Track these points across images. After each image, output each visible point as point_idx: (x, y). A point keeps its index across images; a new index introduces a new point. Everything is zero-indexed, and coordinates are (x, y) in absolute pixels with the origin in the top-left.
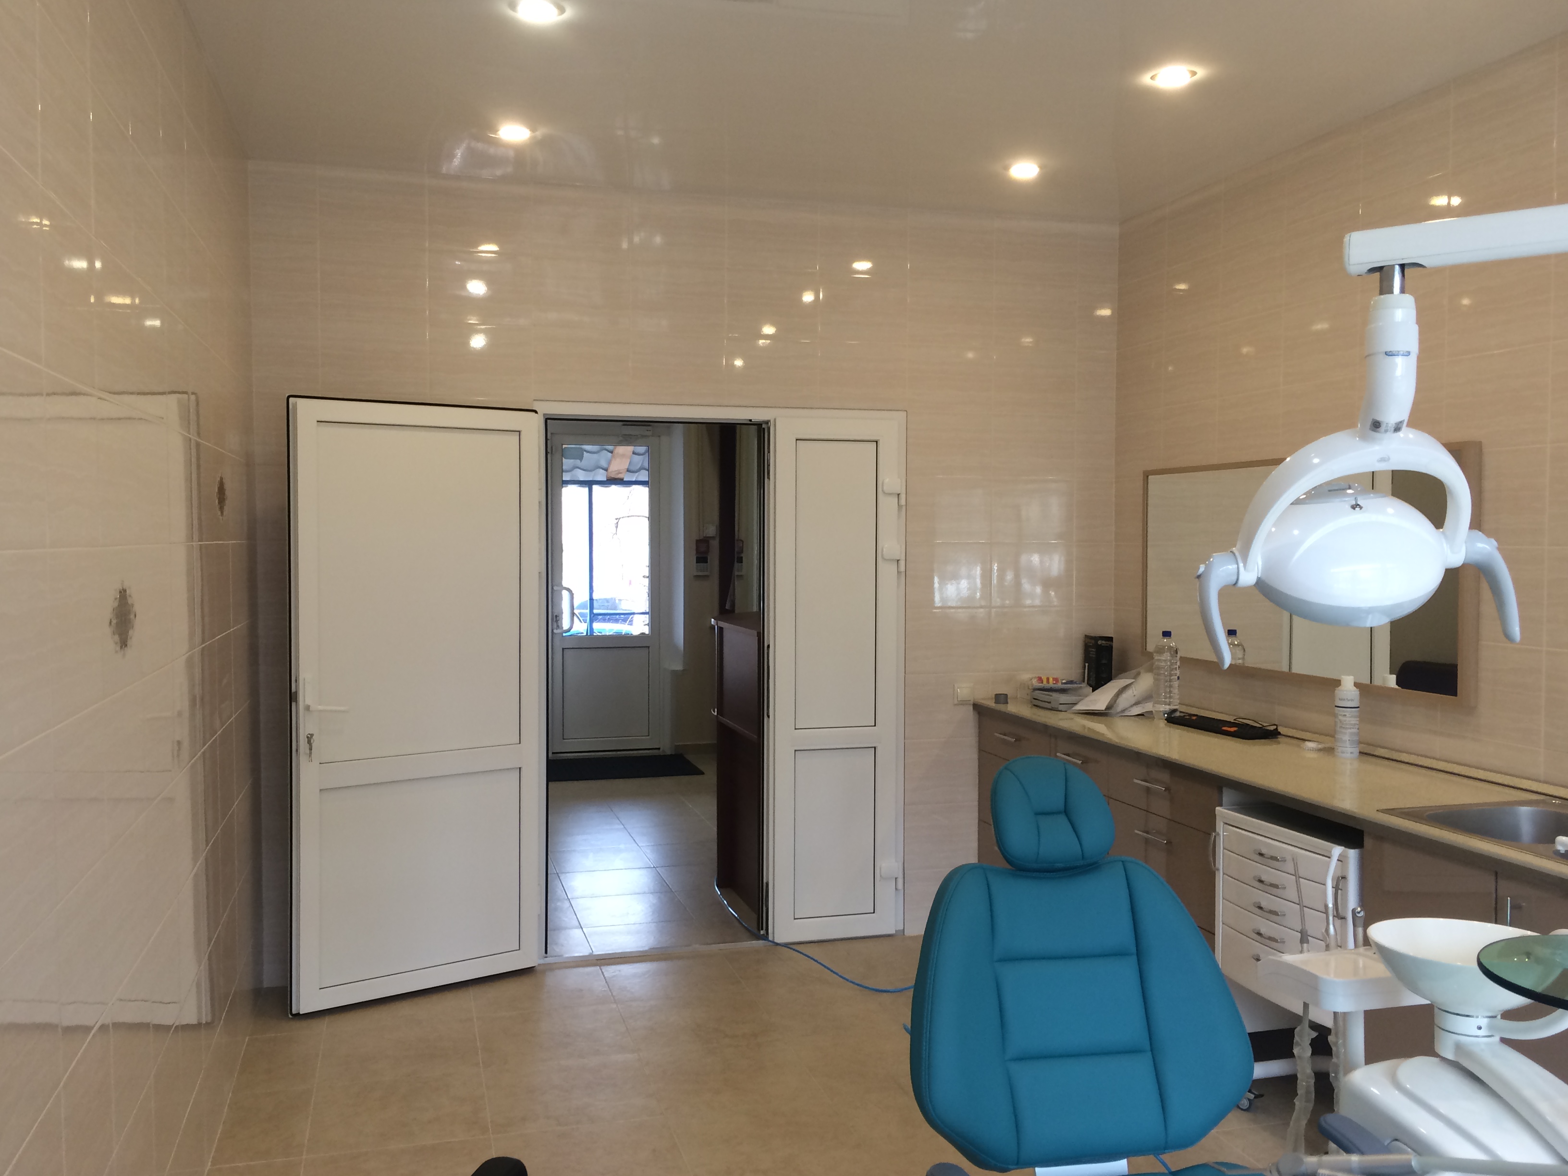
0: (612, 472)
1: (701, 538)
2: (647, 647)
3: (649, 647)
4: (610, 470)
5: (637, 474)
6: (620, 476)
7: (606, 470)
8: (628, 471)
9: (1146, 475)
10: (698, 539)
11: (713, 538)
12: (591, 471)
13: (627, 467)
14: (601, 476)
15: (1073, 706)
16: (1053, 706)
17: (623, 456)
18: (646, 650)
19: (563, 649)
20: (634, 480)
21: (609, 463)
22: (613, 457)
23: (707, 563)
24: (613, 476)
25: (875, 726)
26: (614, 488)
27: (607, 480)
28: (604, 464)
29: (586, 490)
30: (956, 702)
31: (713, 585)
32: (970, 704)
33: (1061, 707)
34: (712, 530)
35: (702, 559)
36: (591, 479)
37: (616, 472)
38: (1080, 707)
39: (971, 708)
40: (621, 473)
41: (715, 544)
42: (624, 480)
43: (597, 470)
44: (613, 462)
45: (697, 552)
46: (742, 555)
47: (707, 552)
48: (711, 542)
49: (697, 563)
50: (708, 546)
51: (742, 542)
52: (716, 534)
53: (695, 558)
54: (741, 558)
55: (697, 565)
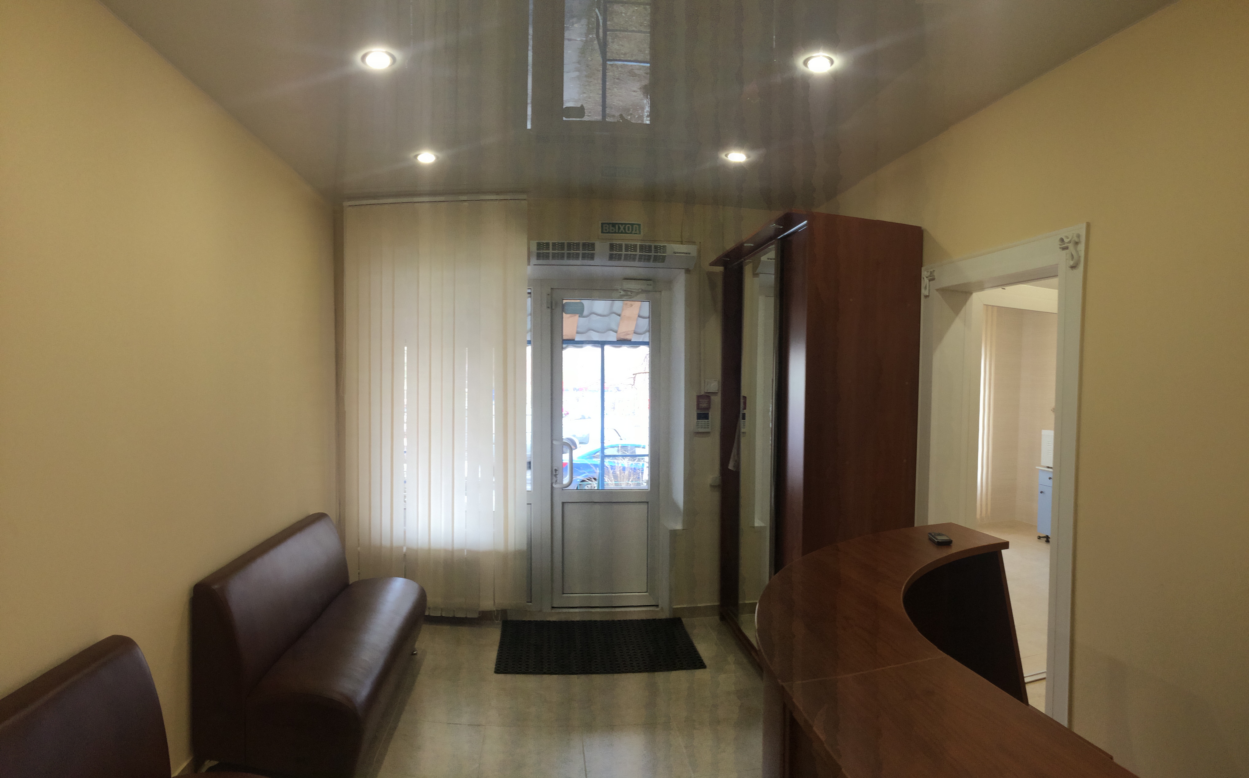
0: (622, 333)
1: (702, 393)
2: (646, 502)
3: (648, 503)
4: (619, 332)
6: (628, 337)
7: (616, 332)
8: (634, 332)
10: (699, 394)
11: (715, 394)
12: (602, 333)
13: (633, 328)
14: (613, 337)
17: (630, 318)
18: (645, 506)
19: (563, 503)
20: (638, 341)
21: (618, 325)
22: (621, 319)
23: (708, 419)
24: (622, 337)
26: (624, 348)
27: (615, 340)
28: (614, 326)
29: (599, 350)
31: (714, 443)
34: (714, 385)
35: (703, 415)
36: (603, 340)
37: (624, 334)
40: (629, 334)
41: (717, 400)
42: (632, 341)
43: (608, 332)
44: (622, 324)
45: (698, 408)
46: (745, 411)
47: (708, 408)
48: (712, 397)
49: (697, 419)
50: (709, 403)
51: (745, 398)
52: (718, 390)
53: (696, 414)
54: (744, 415)
55: (697, 421)
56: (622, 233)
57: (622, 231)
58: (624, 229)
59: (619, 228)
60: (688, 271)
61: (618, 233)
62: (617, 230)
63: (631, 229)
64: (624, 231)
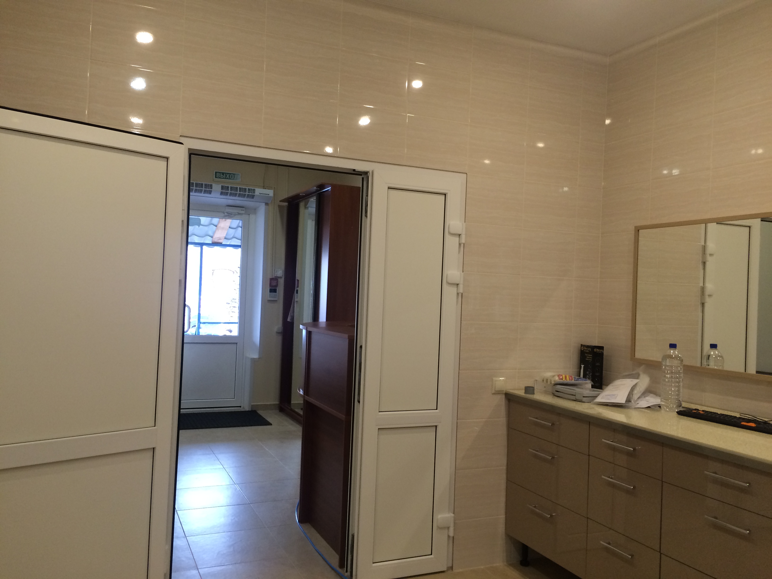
0: (216, 238)
1: (273, 277)
2: (236, 343)
3: (237, 343)
4: (214, 237)
5: (231, 240)
6: (220, 241)
7: (212, 237)
8: (225, 238)
9: (637, 230)
10: (271, 278)
11: (281, 277)
12: (202, 237)
13: (225, 235)
14: (208, 240)
15: (595, 398)
16: (577, 398)
17: (223, 228)
18: (235, 345)
20: (228, 244)
21: (214, 233)
22: (216, 229)
23: (276, 292)
24: (216, 240)
25: (437, 409)
26: (217, 248)
27: (212, 243)
28: (210, 233)
29: (199, 248)
30: (493, 392)
31: (279, 307)
32: (502, 394)
33: (584, 399)
34: (280, 273)
35: (273, 290)
36: (202, 242)
37: (218, 239)
38: (599, 399)
39: (504, 396)
40: (221, 239)
41: (282, 282)
42: (223, 244)
43: (206, 237)
44: (217, 232)
45: (271, 285)
46: (298, 289)
47: (277, 286)
48: (279, 280)
49: (270, 292)
50: (277, 282)
51: (298, 280)
52: (282, 275)
53: (269, 289)
54: (297, 291)
55: (270, 294)
56: (228, 179)
57: (228, 178)
58: (229, 176)
59: (226, 176)
60: (267, 204)
61: (225, 179)
62: (225, 176)
63: (233, 177)
64: (229, 178)
